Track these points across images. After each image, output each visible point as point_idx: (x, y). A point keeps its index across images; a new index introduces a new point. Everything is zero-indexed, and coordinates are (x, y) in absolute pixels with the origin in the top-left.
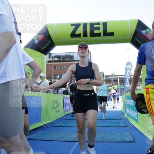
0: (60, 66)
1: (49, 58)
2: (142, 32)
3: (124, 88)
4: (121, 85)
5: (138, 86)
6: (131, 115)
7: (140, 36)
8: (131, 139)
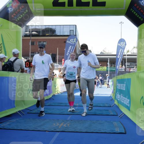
0: (39, 42)
1: (26, 32)
2: (140, 2)
3: (115, 71)
4: (111, 66)
5: (132, 68)
6: (122, 102)
7: (138, 7)
8: (122, 131)
